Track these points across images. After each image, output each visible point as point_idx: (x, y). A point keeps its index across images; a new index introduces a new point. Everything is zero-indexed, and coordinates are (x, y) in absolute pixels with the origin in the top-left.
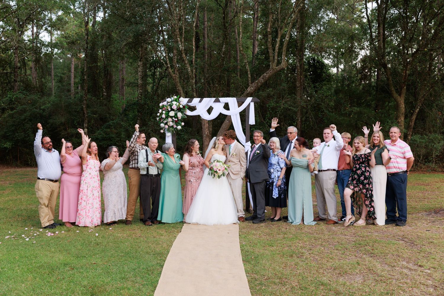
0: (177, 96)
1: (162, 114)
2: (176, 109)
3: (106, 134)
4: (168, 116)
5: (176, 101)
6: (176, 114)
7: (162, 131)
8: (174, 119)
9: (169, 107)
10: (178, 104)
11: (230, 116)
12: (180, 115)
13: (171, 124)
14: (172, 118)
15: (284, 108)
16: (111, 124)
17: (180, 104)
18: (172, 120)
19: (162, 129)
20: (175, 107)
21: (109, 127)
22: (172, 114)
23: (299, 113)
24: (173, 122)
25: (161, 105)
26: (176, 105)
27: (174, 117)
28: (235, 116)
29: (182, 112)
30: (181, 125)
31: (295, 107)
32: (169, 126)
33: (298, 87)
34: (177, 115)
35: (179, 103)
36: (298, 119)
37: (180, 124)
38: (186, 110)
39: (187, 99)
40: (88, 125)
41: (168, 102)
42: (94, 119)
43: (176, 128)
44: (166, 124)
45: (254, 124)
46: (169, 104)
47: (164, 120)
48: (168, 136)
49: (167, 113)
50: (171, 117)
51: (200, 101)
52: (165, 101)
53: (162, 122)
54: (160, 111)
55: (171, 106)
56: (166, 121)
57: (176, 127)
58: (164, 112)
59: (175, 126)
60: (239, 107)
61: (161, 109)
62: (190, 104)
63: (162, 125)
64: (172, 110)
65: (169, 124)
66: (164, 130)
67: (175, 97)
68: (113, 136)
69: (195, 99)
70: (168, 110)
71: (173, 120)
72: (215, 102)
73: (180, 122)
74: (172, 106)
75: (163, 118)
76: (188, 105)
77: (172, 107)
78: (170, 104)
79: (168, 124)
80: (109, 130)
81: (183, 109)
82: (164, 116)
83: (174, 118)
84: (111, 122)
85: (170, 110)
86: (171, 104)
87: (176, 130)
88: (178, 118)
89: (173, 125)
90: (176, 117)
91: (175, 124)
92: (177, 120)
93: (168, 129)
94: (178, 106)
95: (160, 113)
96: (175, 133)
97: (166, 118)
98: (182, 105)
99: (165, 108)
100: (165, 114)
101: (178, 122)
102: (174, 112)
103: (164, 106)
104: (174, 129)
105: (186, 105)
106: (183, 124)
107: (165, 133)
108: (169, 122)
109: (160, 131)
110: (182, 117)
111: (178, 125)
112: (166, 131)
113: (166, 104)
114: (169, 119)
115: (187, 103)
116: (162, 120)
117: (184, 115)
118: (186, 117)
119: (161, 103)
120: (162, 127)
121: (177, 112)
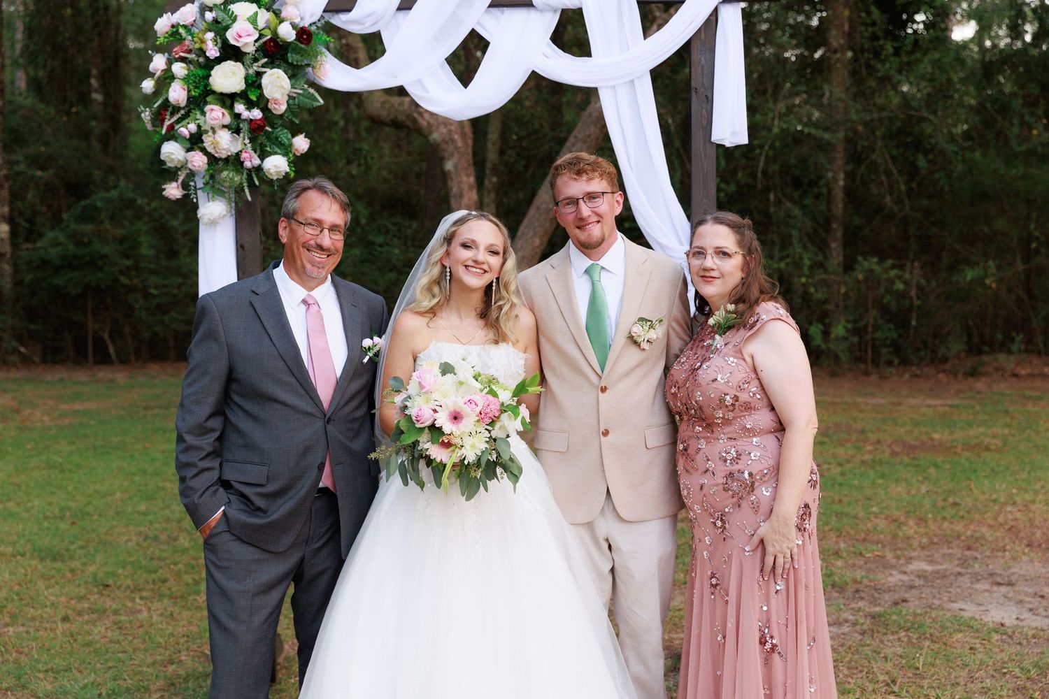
1: (167, 79)
2: (250, 49)
3: (79, 244)
4: (202, 95)
6: (254, 82)
7: (173, 191)
8: (246, 114)
9: (210, 35)
10: (264, 17)
11: (595, 90)
12: (276, 84)
13: (225, 143)
14: (231, 108)
15: (782, 130)
16: (99, 204)
17: (281, 22)
18: (228, 120)
19: (170, 174)
20: (244, 34)
21: (89, 216)
22: (228, 77)
23: (839, 155)
24: (237, 131)
25: (163, 24)
26: (253, 20)
27: (243, 96)
28: (623, 93)
29: (295, 72)
30: (286, 150)
31: (826, 129)
32: (212, 160)
33: (835, 52)
34: (260, 87)
35: (277, 14)
36: (835, 180)
37: (281, 145)
38: (316, 55)
40: (12, 210)
41: (204, 8)
42: (37, 185)
43: (259, 169)
44: (195, 141)
45: (744, 140)
46: (209, 16)
47: (183, 117)
48: (213, 223)
49: (201, 72)
50: (227, 100)
53: (172, 135)
54: (158, 63)
55: (219, 28)
56: (193, 127)
57: (257, 162)
58: (179, 69)
59: (251, 160)
61: (160, 49)
62: (340, 20)
63: (172, 151)
64: (231, 52)
65: (215, 145)
66: (185, 186)
68: (107, 250)
70: (202, 52)
71: (237, 116)
72: (494, 4)
73: (284, 135)
74: (227, 28)
75: (176, 109)
76: (328, 27)
77: (230, 35)
78: (216, 21)
79: (208, 141)
80: (88, 228)
81: (298, 51)
82: (177, 94)
83: (240, 108)
84: (99, 199)
85: (213, 52)
86: (221, 16)
87: (257, 183)
88: (270, 106)
89: (241, 151)
90: (253, 98)
91: (247, 141)
92: (260, 120)
93: (212, 177)
94: (263, 32)
95: (158, 73)
96: (250, 199)
97: (192, 106)
98: (294, 26)
99: (187, 42)
100: (185, 79)
101: (268, 129)
102: (239, 64)
103: (181, 31)
104: (243, 174)
105: (314, 23)
106: (301, 143)
107: (195, 200)
108: (214, 132)
109: (164, 189)
110: (294, 98)
111: (268, 149)
112: (199, 192)
113: (194, 21)
114: (212, 110)
115: (324, 11)
116: (168, 117)
117: (306, 86)
118: (316, 104)
119: (166, 13)
120: (169, 165)
121: (263, 66)
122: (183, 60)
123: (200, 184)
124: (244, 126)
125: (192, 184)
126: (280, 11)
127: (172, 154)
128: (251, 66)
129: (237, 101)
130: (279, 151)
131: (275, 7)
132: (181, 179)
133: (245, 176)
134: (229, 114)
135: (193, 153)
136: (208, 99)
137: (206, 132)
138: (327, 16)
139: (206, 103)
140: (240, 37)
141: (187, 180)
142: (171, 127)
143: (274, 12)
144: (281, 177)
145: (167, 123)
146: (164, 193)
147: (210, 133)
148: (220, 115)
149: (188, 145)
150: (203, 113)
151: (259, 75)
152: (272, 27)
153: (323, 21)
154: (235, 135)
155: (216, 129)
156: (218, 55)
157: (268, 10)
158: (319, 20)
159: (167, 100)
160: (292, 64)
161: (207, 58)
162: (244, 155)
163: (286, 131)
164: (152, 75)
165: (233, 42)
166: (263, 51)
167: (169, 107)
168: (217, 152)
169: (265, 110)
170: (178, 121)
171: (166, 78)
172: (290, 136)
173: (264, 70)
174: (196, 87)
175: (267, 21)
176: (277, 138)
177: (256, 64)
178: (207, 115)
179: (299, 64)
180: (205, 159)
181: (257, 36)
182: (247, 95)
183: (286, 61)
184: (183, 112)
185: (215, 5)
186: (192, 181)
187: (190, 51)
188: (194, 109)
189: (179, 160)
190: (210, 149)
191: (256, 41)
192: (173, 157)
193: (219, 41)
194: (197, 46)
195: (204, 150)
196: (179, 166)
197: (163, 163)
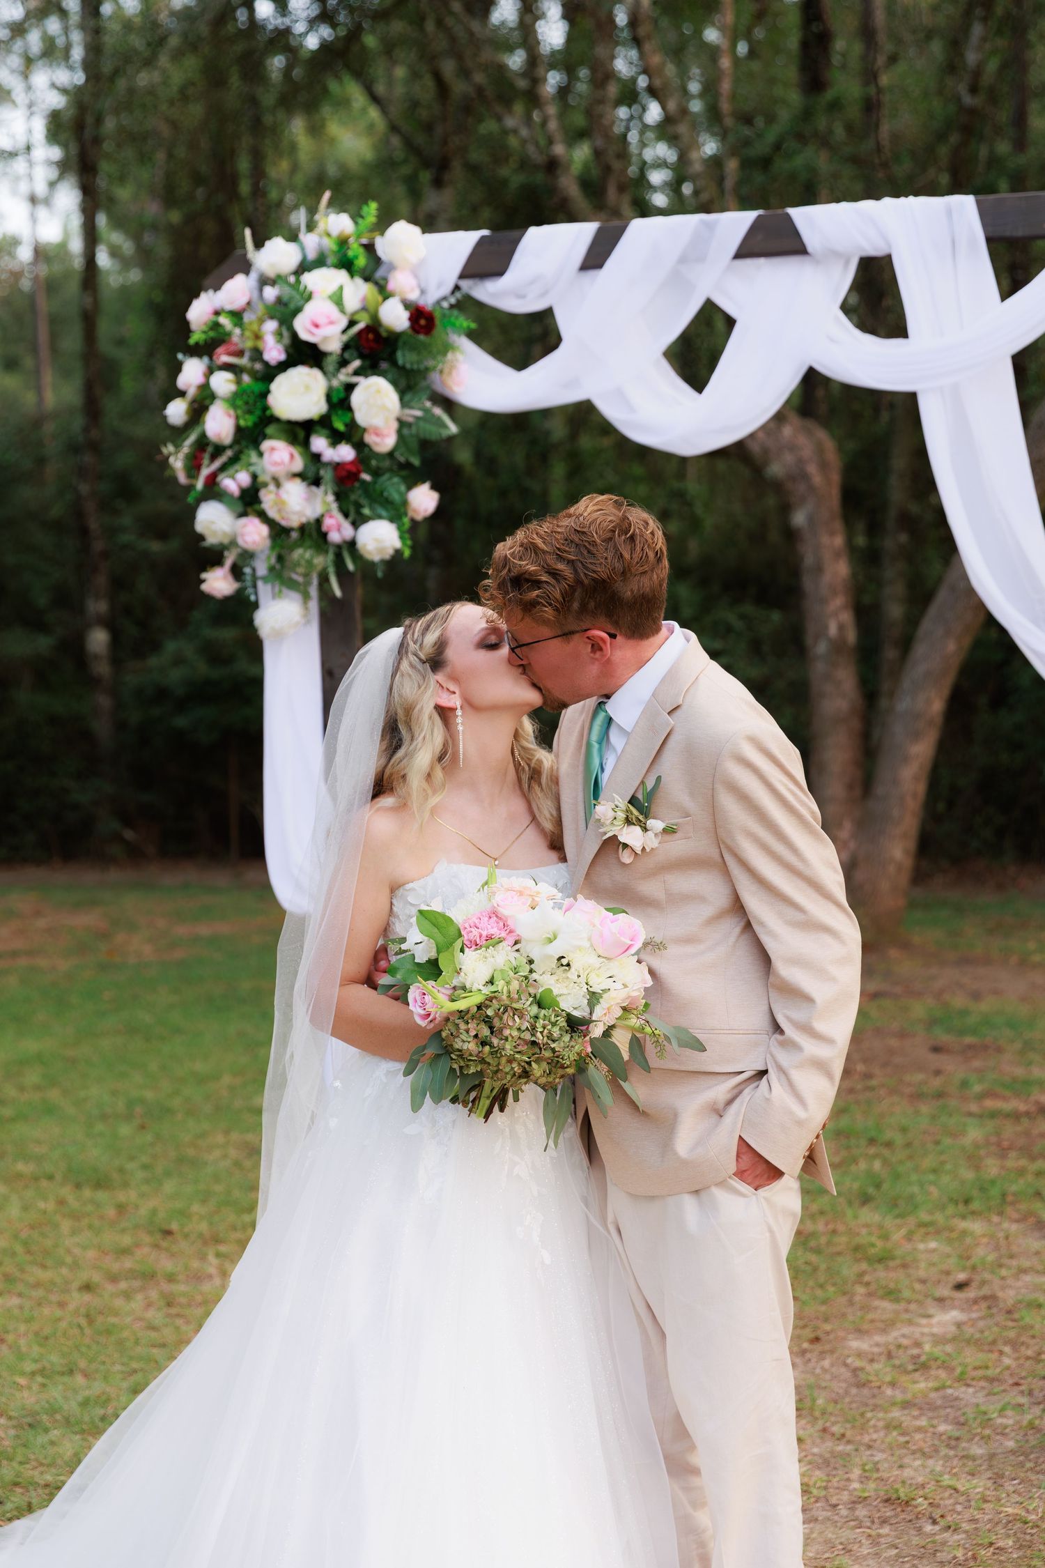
0: (356, 217)
2: (335, 346)
4: (258, 424)
5: (346, 264)
6: (340, 401)
7: (218, 583)
8: (329, 454)
9: (271, 326)
10: (356, 292)
11: (912, 397)
12: (375, 402)
13: (296, 502)
14: (306, 444)
17: (386, 298)
18: (298, 464)
19: (214, 557)
22: (299, 394)
25: (199, 311)
26: (337, 299)
27: (323, 424)
29: (410, 381)
30: (396, 512)
32: (278, 532)
34: (352, 407)
35: (381, 285)
37: (387, 503)
38: (447, 348)
39: (462, 243)
41: (264, 281)
44: (249, 501)
46: (270, 293)
47: (234, 460)
49: (258, 387)
50: (299, 432)
51: (595, 258)
52: (246, 267)
53: (213, 491)
54: (192, 372)
55: (285, 312)
56: (244, 478)
57: (348, 531)
58: (222, 381)
59: (338, 528)
60: (1006, 294)
61: (197, 351)
63: (213, 518)
64: (304, 353)
65: (280, 504)
66: (237, 572)
67: (339, 223)
69: (535, 236)
70: (257, 354)
71: (316, 457)
72: (743, 253)
73: (392, 486)
74: (295, 313)
75: (219, 450)
76: (466, 304)
77: (302, 326)
78: (279, 301)
79: (268, 499)
81: (415, 348)
82: (220, 424)
83: (319, 443)
85: (274, 352)
86: (287, 294)
87: (351, 566)
88: (369, 439)
89: (323, 516)
90: (340, 426)
91: (331, 498)
92: (352, 463)
93: (280, 558)
94: (357, 317)
95: (192, 392)
96: (338, 593)
97: (244, 443)
98: (407, 305)
99: (235, 339)
100: (233, 400)
101: (366, 477)
102: (316, 373)
103: (224, 320)
104: (327, 552)
105: (445, 298)
106: (424, 500)
107: (253, 598)
108: (278, 484)
109: (203, 581)
110: (409, 425)
111: (366, 511)
112: (260, 584)
113: (249, 303)
114: (273, 449)
115: (462, 276)
116: (206, 461)
117: (428, 404)
118: (445, 433)
119: (206, 290)
120: (211, 540)
121: (357, 373)
122: (227, 367)
123: (262, 570)
124: (327, 475)
125: (247, 570)
126: (386, 279)
127: (213, 523)
128: (335, 375)
129: (316, 432)
130: (384, 513)
131: (379, 274)
132: (228, 563)
133: (331, 556)
134: (301, 454)
135: (244, 520)
136: (270, 430)
137: (265, 485)
138: (466, 285)
139: (265, 437)
140: (317, 326)
141: (240, 563)
142: (212, 480)
143: (376, 283)
144: (387, 557)
145: (205, 472)
146: (204, 587)
147: (272, 487)
148: (286, 457)
149: (240, 509)
150: (261, 454)
151: (350, 388)
152: (371, 308)
153: (458, 295)
154: (314, 488)
155: (282, 480)
156: (283, 357)
157: (367, 279)
158: (453, 293)
159: (203, 435)
160: (403, 368)
161: (266, 364)
162: (328, 523)
163: (396, 480)
164: (182, 394)
165: (304, 336)
166: (357, 348)
167: (207, 444)
168: (283, 518)
169: (360, 446)
170: (223, 468)
171: (204, 399)
172: (403, 488)
173: (355, 379)
174: (250, 412)
175: (364, 299)
176: (382, 493)
177: (344, 371)
178: (266, 456)
179: (415, 367)
180: (264, 530)
181: (344, 322)
182: (330, 422)
183: (394, 363)
184: (229, 453)
185: (279, 276)
186: (247, 566)
187: (240, 354)
188: (247, 447)
189: (225, 534)
190: (272, 513)
191: (344, 332)
192: (213, 527)
193: (286, 334)
194: (249, 344)
195: (263, 516)
196: (226, 541)
197: (201, 538)
